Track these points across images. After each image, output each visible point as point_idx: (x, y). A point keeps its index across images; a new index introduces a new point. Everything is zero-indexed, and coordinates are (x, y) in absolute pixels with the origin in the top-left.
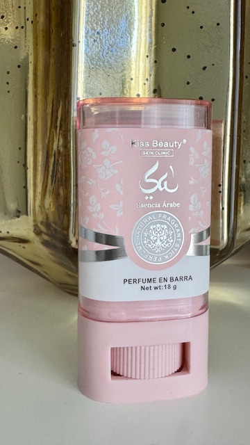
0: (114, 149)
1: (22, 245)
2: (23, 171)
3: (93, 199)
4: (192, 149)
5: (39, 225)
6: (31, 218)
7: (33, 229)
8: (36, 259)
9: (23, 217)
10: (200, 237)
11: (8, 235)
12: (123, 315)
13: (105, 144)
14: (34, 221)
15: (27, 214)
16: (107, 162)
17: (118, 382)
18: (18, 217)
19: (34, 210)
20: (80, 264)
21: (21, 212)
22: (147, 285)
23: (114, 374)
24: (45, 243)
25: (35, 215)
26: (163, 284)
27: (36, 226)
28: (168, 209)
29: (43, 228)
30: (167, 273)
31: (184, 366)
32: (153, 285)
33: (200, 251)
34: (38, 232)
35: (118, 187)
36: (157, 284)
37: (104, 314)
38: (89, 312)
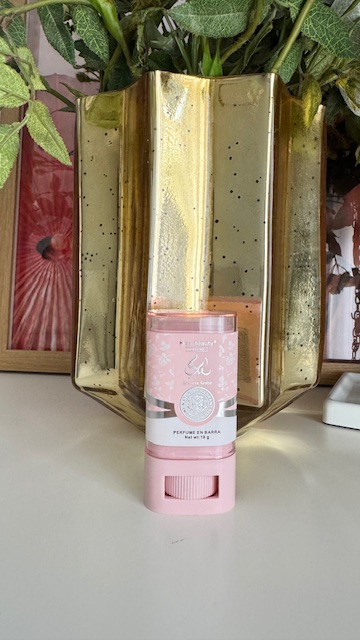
0: (168, 346)
1: (110, 395)
2: (112, 340)
3: (155, 377)
4: (220, 346)
5: (123, 381)
7: (118, 383)
8: (120, 407)
10: (229, 404)
11: (100, 387)
12: (173, 455)
13: (163, 343)
14: (119, 377)
16: (164, 354)
17: (169, 500)
18: (108, 369)
19: (120, 370)
20: (147, 419)
21: (110, 366)
22: (189, 435)
23: (167, 494)
24: (126, 396)
25: (120, 373)
26: (200, 435)
27: (120, 382)
28: (205, 386)
29: (125, 384)
30: (202, 428)
31: (216, 493)
32: (193, 435)
33: (228, 414)
34: (122, 387)
35: (170, 371)
36: (196, 435)
37: (161, 453)
38: (151, 451)
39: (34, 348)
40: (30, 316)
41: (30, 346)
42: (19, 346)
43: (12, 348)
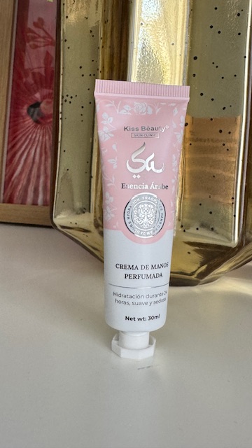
1: (85, 234)
2: (88, 180)
5: (98, 219)
6: (92, 214)
7: (93, 221)
8: (96, 246)
9: (87, 213)
11: (76, 226)
14: (95, 216)
15: (90, 212)
18: (84, 213)
19: (95, 209)
21: (85, 209)
25: (95, 212)
27: (95, 220)
34: (97, 225)
39: (23, 202)
40: (21, 173)
41: (20, 202)
42: (10, 200)
43: (4, 202)
